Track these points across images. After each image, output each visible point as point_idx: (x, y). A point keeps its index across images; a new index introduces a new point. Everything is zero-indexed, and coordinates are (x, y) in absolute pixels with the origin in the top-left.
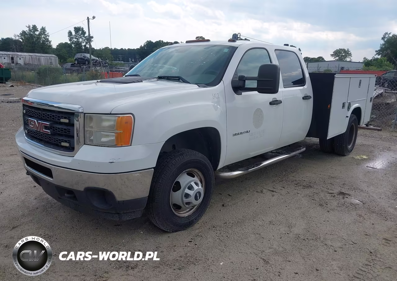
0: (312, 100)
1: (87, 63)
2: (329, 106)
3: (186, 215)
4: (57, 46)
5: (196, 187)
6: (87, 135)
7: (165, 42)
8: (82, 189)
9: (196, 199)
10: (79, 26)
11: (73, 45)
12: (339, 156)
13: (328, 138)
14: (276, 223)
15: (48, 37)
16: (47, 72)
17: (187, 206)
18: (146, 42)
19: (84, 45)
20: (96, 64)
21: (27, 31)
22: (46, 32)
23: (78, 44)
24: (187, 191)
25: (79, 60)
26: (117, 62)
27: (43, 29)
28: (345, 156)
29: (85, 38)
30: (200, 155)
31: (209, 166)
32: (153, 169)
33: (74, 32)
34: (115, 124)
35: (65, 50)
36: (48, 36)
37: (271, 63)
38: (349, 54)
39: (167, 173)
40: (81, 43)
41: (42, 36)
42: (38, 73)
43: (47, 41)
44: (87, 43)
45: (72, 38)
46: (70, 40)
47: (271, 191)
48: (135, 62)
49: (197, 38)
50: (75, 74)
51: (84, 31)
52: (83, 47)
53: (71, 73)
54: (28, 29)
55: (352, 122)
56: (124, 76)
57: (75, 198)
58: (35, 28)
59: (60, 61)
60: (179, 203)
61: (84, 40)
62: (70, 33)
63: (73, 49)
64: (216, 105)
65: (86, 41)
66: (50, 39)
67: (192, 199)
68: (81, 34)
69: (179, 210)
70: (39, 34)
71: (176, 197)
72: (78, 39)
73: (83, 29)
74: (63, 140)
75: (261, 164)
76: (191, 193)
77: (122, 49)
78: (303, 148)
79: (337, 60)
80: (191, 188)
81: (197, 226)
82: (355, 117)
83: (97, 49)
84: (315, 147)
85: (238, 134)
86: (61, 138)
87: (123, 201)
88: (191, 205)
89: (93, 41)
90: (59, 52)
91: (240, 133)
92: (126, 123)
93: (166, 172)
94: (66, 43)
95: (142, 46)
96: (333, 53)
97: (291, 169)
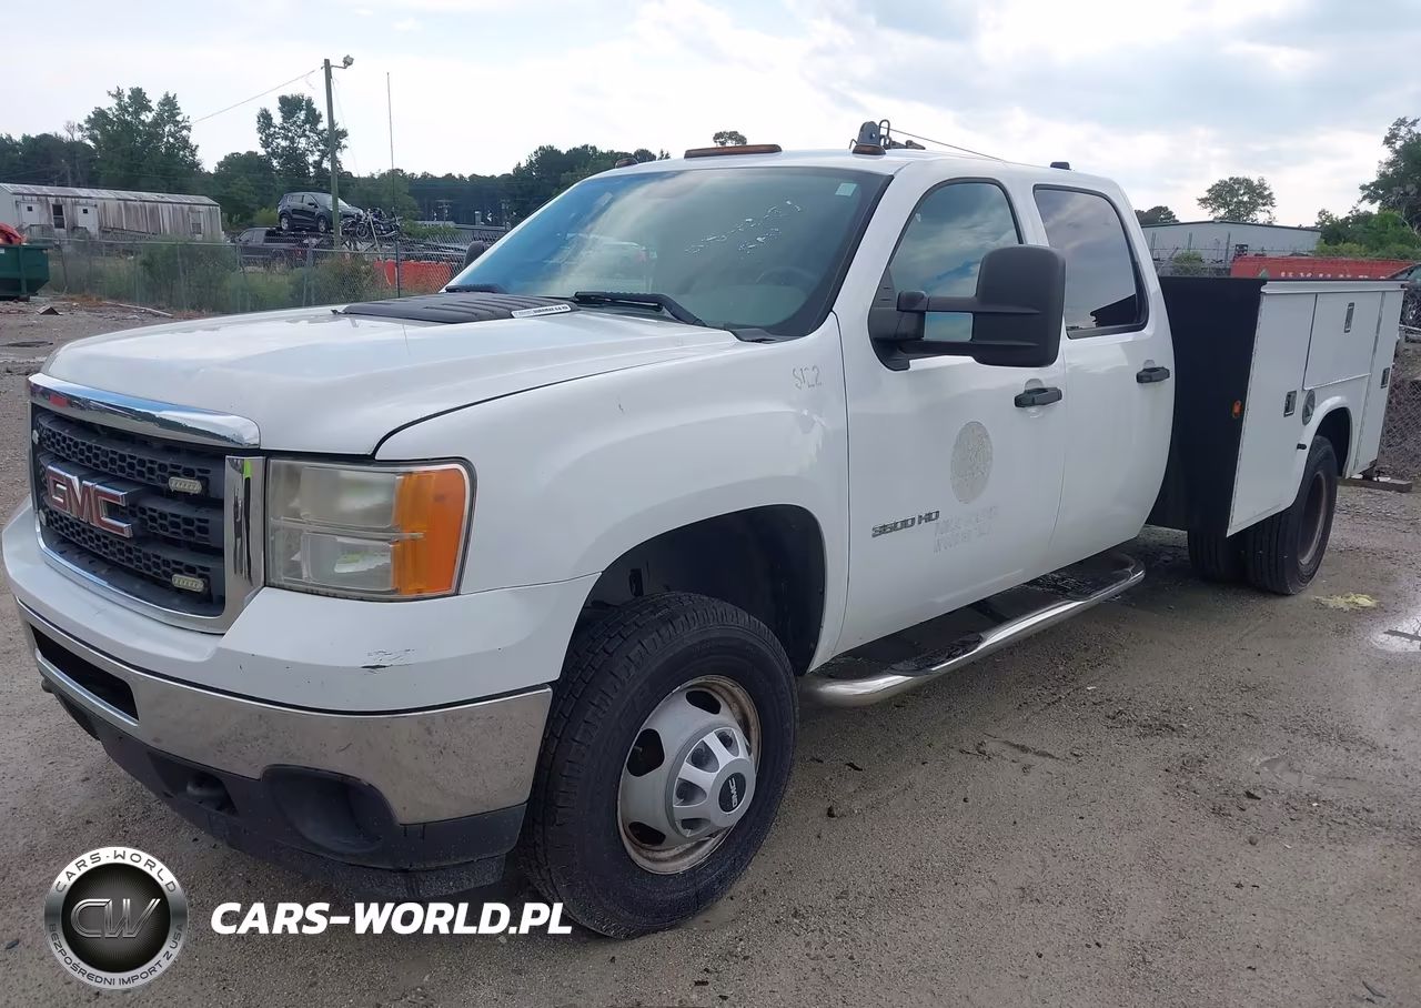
0: (1170, 383)
1: (322, 227)
2: (1237, 409)
3: (683, 865)
4: (220, 165)
5: (723, 756)
6: (279, 545)
7: (605, 151)
8: (256, 774)
9: (725, 802)
10: (296, 92)
11: (275, 163)
12: (1265, 597)
13: (1230, 533)
14: (1045, 892)
15: (185, 133)
16: (179, 260)
17: (688, 833)
18: (536, 152)
19: (315, 162)
20: (355, 230)
21: (110, 109)
22: (178, 114)
23: (293, 158)
24: (689, 772)
25: (294, 216)
26: (431, 223)
27: (169, 104)
28: (1288, 595)
29: (318, 134)
30: (744, 618)
31: (776, 662)
32: (549, 689)
33: (280, 114)
34: (394, 500)
35: (245, 179)
36: (184, 128)
37: (1021, 241)
38: (1263, 197)
39: (608, 701)
40: (303, 155)
41: (167, 129)
42: (144, 263)
43: (184, 148)
44: (323, 155)
45: (271, 135)
46: (265, 144)
47: (1017, 746)
48: (497, 223)
49: (718, 136)
50: (280, 267)
51: (315, 110)
52: (311, 169)
53: (267, 264)
54: (116, 101)
55: (1316, 468)
56: (443, 290)
57: (226, 803)
58: (139, 99)
59: (230, 220)
60: (658, 821)
61: (316, 144)
62: (265, 119)
63: (276, 177)
64: (805, 412)
65: (322, 147)
66: (193, 141)
67: (708, 806)
68: (305, 122)
69: (657, 848)
70: (155, 119)
71: (644, 795)
72: (292, 140)
73: (309, 102)
74: (181, 564)
75: (980, 641)
76: (706, 779)
77: (449, 176)
78: (1134, 572)
79: (1222, 221)
80: (703, 758)
81: (724, 908)
82: (1328, 447)
83: (361, 176)
84: (1168, 558)
85: (894, 528)
86: (170, 555)
87: (424, 824)
88: (703, 829)
89: (345, 147)
90: (225, 187)
91: (899, 525)
92: (439, 498)
93: (604, 697)
94: (251, 154)
95: (522, 166)
96: (1206, 195)
97: (1086, 650)
